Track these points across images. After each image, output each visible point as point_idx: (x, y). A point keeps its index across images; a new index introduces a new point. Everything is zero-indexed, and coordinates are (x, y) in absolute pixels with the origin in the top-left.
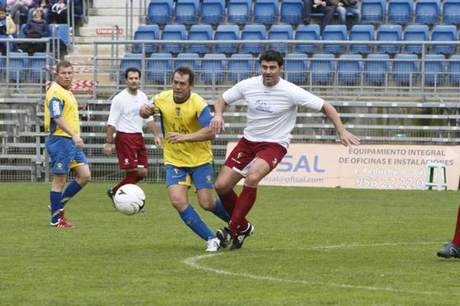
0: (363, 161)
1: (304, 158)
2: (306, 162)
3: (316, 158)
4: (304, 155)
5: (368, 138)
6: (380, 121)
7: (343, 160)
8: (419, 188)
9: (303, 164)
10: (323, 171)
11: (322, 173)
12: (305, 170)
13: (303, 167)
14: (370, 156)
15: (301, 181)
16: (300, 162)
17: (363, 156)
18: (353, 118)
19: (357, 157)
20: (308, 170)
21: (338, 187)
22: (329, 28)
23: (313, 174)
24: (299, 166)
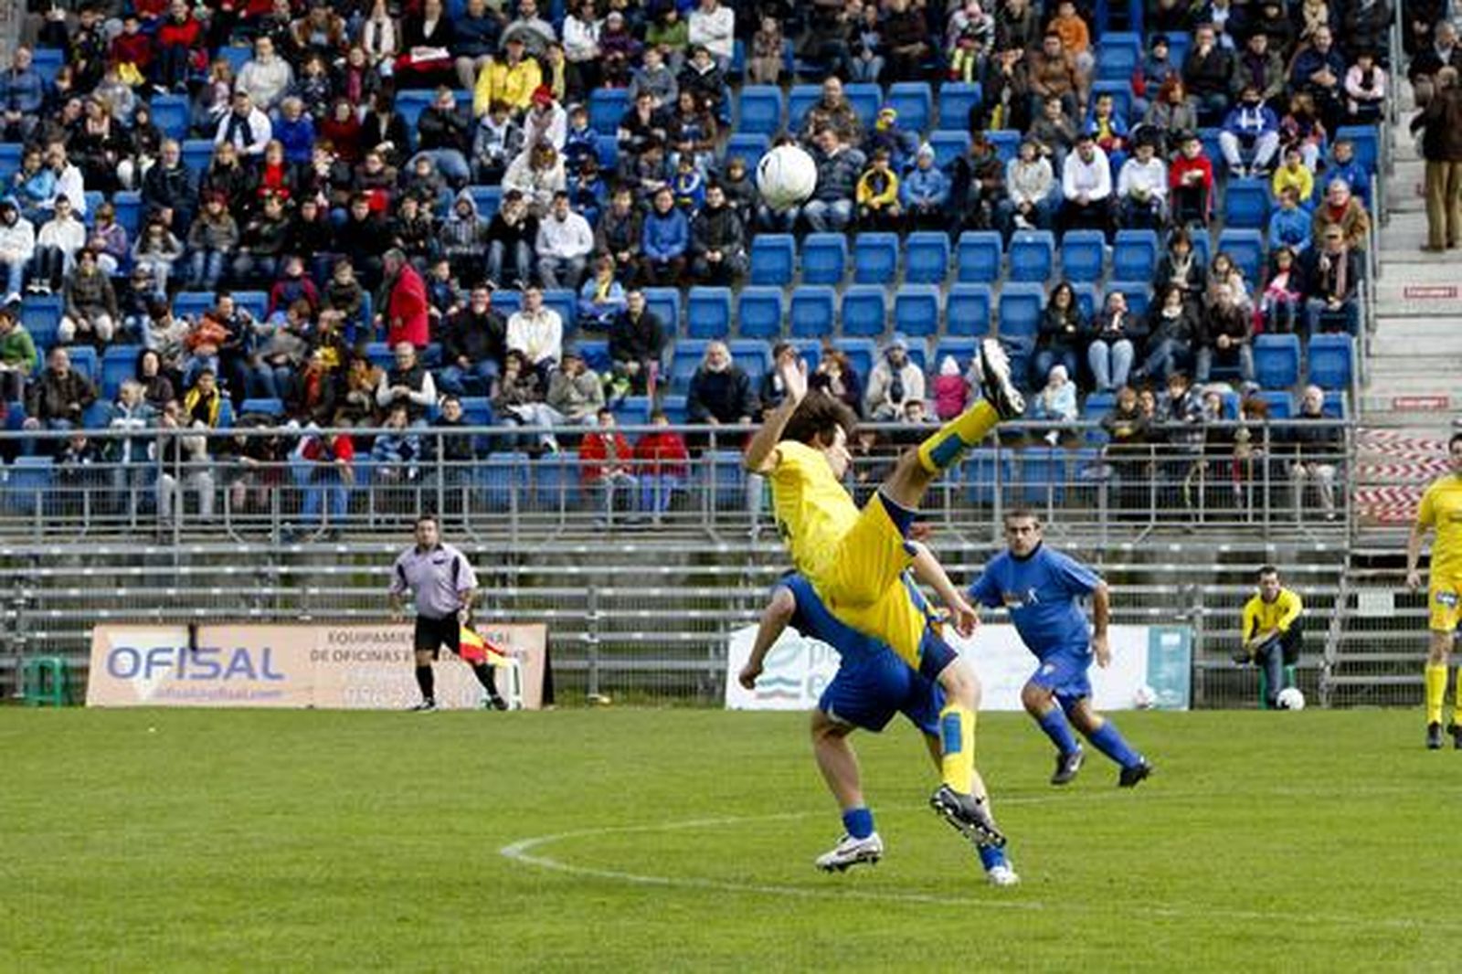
0: (358, 656)
1: (242, 653)
2: (247, 659)
3: (267, 652)
4: (242, 645)
5: (352, 612)
6: (359, 580)
7: (317, 656)
8: (470, 705)
9: (241, 663)
10: (279, 677)
11: (277, 682)
12: (244, 675)
13: (240, 670)
14: (369, 646)
15: (239, 696)
16: (236, 660)
17: (357, 647)
18: (309, 575)
19: (344, 648)
20: (252, 676)
21: (311, 707)
22: (249, 404)
23: (262, 683)
24: (233, 668)
